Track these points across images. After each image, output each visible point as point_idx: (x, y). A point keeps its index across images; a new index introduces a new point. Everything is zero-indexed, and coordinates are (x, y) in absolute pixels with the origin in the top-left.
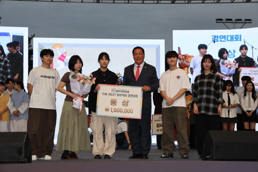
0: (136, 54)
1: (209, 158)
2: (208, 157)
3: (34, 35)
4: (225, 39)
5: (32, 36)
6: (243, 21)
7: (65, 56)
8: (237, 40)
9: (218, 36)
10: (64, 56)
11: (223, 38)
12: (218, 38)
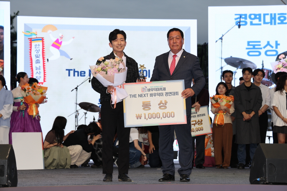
1: (260, 181)
2: (258, 179)
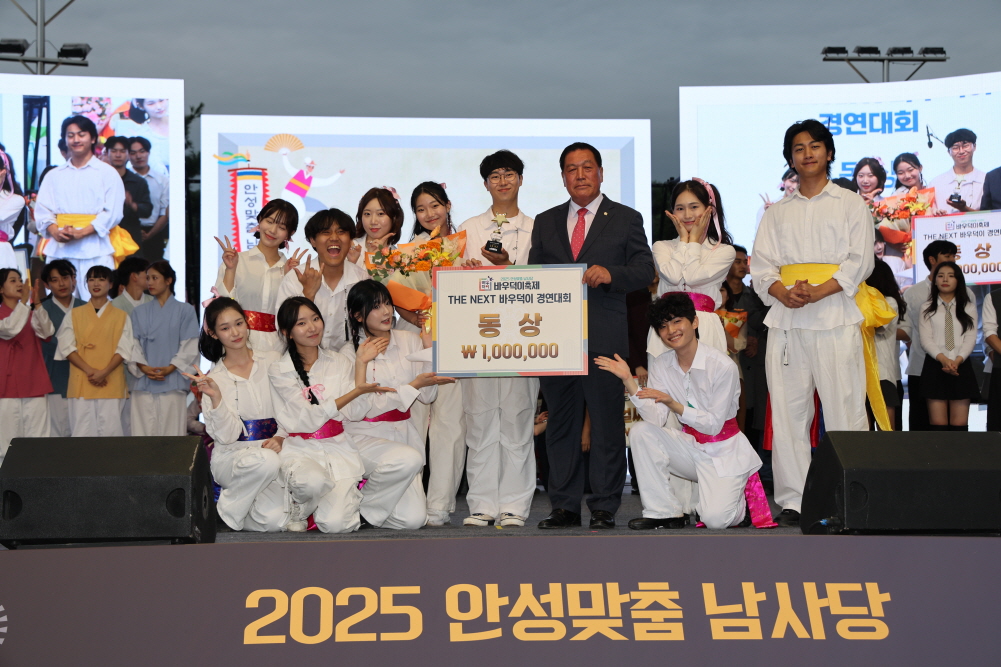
0: (572, 167)
3: (202, 105)
4: (864, 126)
5: (192, 109)
7: (310, 178)
8: (903, 128)
9: (839, 116)
10: (306, 177)
11: (856, 121)
12: (839, 122)
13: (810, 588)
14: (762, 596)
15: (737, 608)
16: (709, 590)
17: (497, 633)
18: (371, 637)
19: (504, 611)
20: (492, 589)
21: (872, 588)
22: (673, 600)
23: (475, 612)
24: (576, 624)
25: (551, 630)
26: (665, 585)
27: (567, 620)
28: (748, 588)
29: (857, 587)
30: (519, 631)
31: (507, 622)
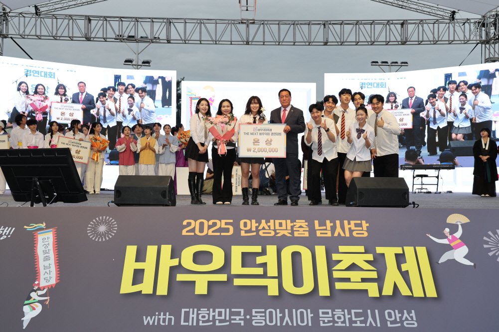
0: (282, 96)
2: (351, 203)
6: (399, 64)
9: (365, 83)
13: (346, 222)
14: (332, 224)
15: (325, 228)
16: (316, 222)
17: (254, 234)
18: (218, 234)
19: (257, 227)
20: (254, 221)
21: (364, 222)
22: (306, 225)
23: (248, 228)
24: (278, 231)
25: (270, 233)
26: (304, 221)
27: (275, 230)
28: (328, 222)
29: (359, 222)
30: (261, 233)
31: (257, 231)
